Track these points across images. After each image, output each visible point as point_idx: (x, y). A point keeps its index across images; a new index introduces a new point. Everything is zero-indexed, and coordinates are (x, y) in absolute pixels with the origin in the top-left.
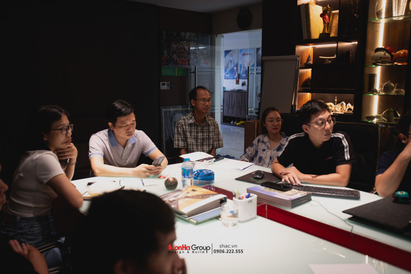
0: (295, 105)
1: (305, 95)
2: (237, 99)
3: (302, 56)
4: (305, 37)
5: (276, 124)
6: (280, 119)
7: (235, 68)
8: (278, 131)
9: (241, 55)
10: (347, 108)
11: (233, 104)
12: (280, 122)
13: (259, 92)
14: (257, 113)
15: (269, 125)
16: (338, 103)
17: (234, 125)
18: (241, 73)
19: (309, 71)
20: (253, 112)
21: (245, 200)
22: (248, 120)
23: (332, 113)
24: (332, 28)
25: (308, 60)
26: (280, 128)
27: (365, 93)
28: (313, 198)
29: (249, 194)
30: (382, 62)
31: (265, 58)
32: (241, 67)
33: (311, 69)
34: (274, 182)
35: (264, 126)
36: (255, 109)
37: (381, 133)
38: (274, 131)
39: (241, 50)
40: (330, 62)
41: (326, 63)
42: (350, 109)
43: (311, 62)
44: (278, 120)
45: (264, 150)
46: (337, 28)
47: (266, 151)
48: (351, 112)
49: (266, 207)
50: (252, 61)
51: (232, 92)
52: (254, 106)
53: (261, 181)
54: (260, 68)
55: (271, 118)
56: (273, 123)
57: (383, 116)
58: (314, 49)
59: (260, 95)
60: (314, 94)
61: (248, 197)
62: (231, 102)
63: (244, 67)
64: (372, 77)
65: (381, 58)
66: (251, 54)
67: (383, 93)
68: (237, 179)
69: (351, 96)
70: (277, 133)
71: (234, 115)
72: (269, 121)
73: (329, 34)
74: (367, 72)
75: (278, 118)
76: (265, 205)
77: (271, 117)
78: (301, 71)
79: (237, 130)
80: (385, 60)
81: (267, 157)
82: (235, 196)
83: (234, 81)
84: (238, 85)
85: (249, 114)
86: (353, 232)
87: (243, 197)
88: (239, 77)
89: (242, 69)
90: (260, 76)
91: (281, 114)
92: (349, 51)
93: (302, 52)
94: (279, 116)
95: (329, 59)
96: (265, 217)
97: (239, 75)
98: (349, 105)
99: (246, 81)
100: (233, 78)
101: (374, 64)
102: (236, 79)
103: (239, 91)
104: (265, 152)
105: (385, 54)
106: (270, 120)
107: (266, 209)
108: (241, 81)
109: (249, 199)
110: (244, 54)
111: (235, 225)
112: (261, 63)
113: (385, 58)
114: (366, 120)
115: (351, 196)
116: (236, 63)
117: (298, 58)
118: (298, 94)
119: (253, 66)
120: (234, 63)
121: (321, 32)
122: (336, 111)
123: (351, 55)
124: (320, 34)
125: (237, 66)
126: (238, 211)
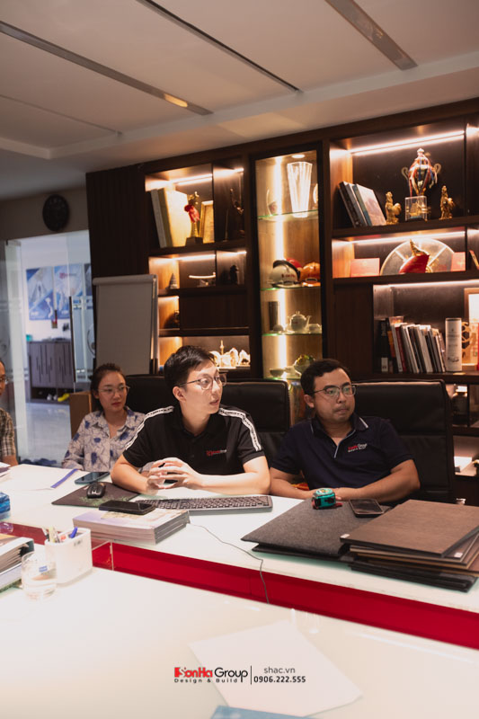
0: (156, 360)
1: (172, 341)
2: (54, 355)
3: (161, 276)
4: (163, 244)
5: (117, 395)
6: (124, 385)
7: (48, 300)
8: (121, 407)
9: (57, 277)
10: (241, 360)
11: (49, 363)
12: (125, 391)
13: (92, 340)
14: (90, 378)
15: (105, 398)
16: (226, 350)
17: (53, 402)
18: (60, 309)
19: (175, 300)
20: (84, 377)
21: (69, 541)
22: (77, 391)
23: (218, 368)
24: (206, 229)
25: (171, 282)
26: (124, 402)
27: (265, 333)
28: (192, 518)
29: (76, 530)
30: (285, 283)
31: (98, 280)
32: (59, 298)
33: (177, 298)
34: (124, 500)
35: (97, 397)
36: (88, 371)
37: (295, 395)
38: (115, 409)
39: (57, 268)
40: (207, 284)
41: (201, 286)
42: (245, 361)
43: (177, 285)
44: (120, 387)
45: (98, 440)
46: (212, 229)
47: (102, 441)
48: (247, 365)
49: (111, 547)
50: (78, 286)
51: (46, 343)
52: (86, 366)
53: (101, 501)
54: (91, 298)
55: (108, 386)
56: (112, 394)
57: (296, 368)
58: (180, 264)
59: (95, 345)
60: (186, 338)
61: (74, 534)
62: (44, 361)
63: (64, 298)
64: (273, 307)
65: (283, 276)
66: (75, 275)
67: (292, 332)
68: (54, 503)
69: (245, 339)
70: (119, 412)
71: (52, 384)
72: (105, 391)
73: (201, 239)
74: (265, 299)
75: (122, 384)
76: (109, 544)
77: (109, 383)
78: (162, 301)
79: (60, 411)
80: (288, 279)
81: (105, 453)
82: (48, 537)
83: (49, 323)
84: (55, 330)
85: (77, 380)
86: (263, 570)
87: (64, 538)
88: (57, 315)
89: (61, 301)
90: (91, 311)
91: (126, 378)
92: (234, 267)
93: (161, 271)
94: (123, 381)
95: (206, 280)
96: (111, 569)
97: (56, 312)
98: (243, 352)
99: (68, 321)
100: (47, 318)
101: (274, 286)
102: (51, 318)
103: (58, 341)
104: (99, 444)
105: (288, 270)
106: (106, 388)
107: (111, 552)
108: (61, 323)
109: (77, 538)
110: (63, 275)
111: (51, 593)
112: (93, 291)
113: (288, 276)
114: (271, 377)
115: (258, 506)
116: (49, 290)
117: (155, 280)
118: (160, 340)
119: (81, 294)
120: (45, 290)
121: (189, 236)
122: (223, 364)
123: (238, 272)
124: (188, 239)
125: (51, 296)
126: (55, 565)
